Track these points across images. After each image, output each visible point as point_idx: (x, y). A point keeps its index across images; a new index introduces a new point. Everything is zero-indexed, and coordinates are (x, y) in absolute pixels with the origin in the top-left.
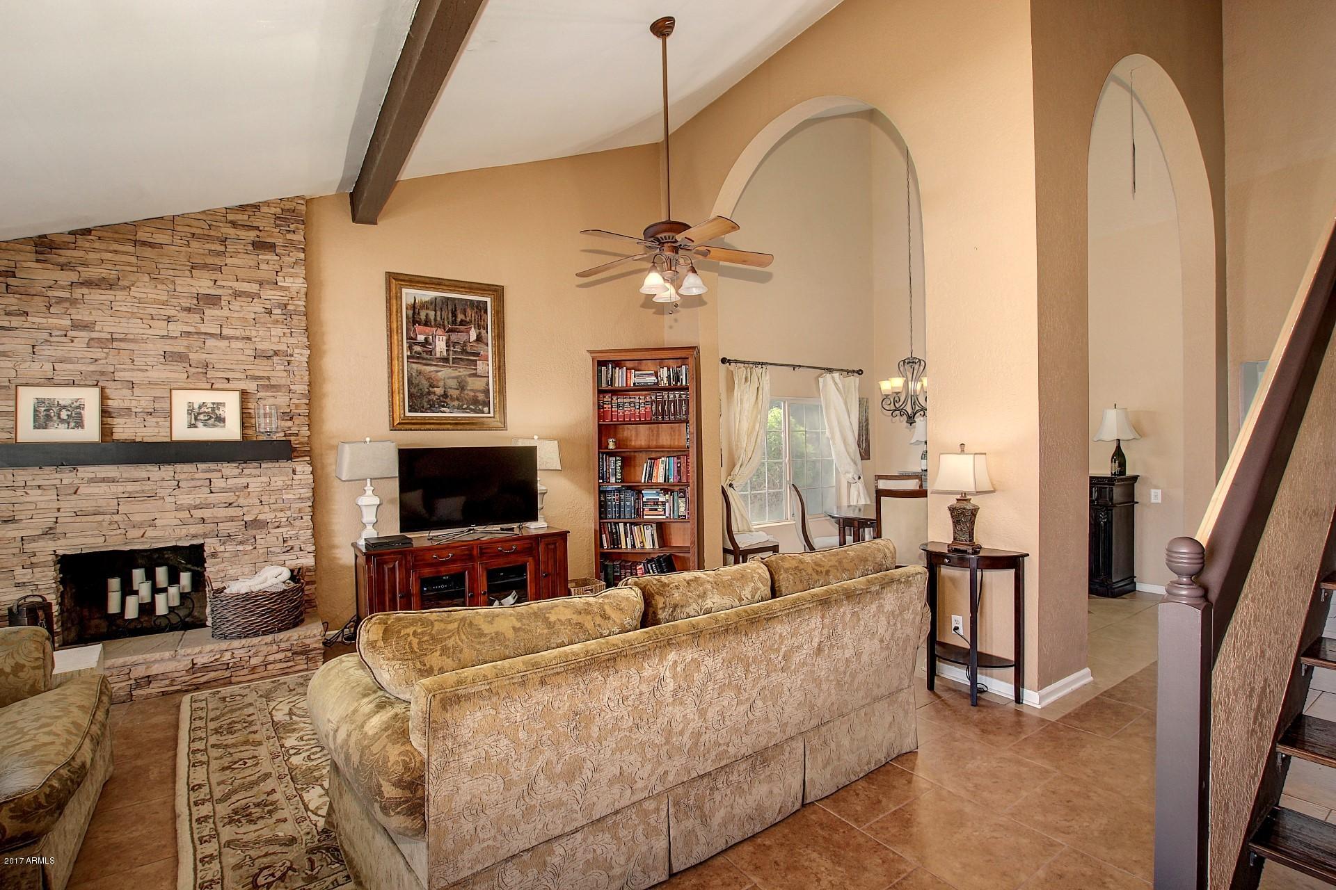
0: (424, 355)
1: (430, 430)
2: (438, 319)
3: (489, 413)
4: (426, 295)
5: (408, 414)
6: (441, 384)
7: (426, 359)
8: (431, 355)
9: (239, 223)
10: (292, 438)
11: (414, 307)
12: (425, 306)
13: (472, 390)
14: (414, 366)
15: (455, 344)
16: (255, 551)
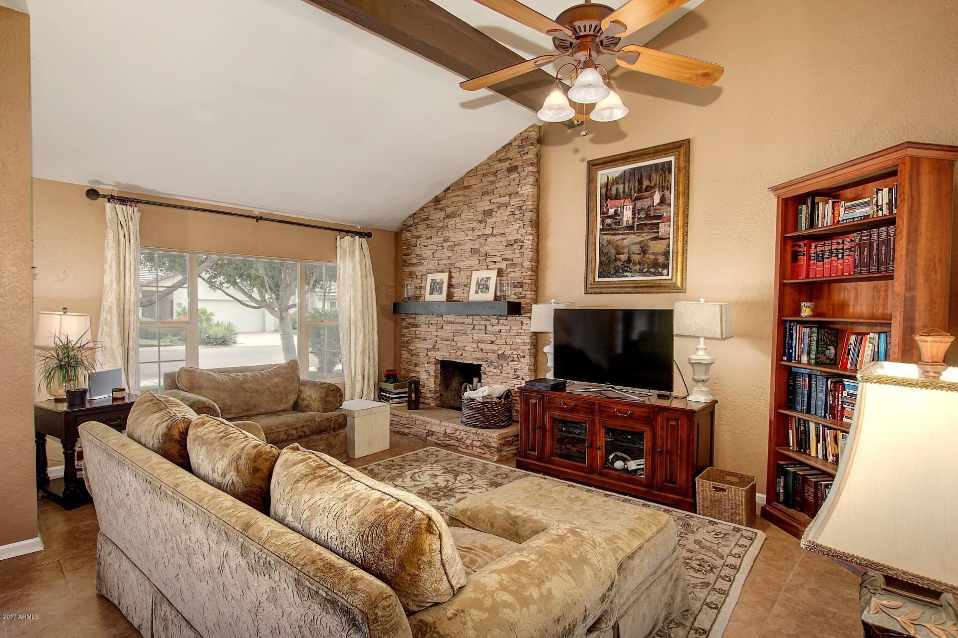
0: (614, 226)
1: (613, 293)
2: (626, 190)
3: (668, 275)
4: (615, 172)
5: (598, 279)
6: (626, 250)
7: (616, 229)
8: (619, 225)
9: (502, 158)
10: (522, 300)
11: (607, 185)
12: (616, 181)
13: (653, 253)
14: (605, 237)
15: (640, 211)
16: (501, 374)
